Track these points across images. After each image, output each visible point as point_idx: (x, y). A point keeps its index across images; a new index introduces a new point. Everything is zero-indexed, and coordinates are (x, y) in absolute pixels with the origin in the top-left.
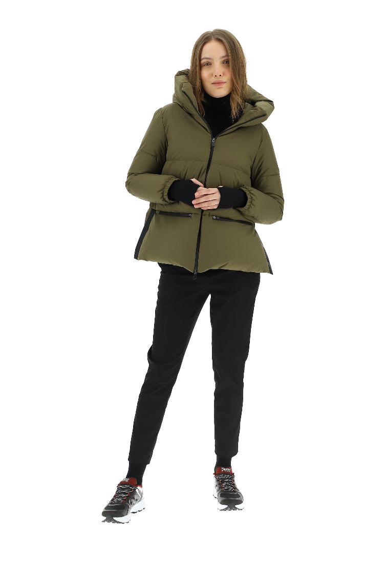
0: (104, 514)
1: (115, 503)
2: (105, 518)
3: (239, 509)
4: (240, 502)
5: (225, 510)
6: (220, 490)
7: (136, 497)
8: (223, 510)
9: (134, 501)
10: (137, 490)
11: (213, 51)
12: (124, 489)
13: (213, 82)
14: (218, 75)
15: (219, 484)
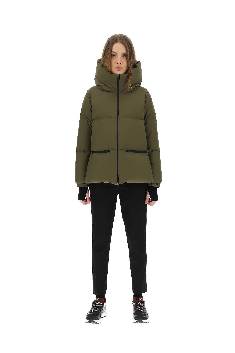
0: (87, 318)
1: (92, 312)
2: (89, 320)
3: (145, 323)
4: (146, 318)
5: (137, 322)
6: (135, 311)
7: (104, 308)
8: (136, 322)
9: (102, 311)
10: (104, 305)
11: (119, 48)
12: (97, 304)
13: (116, 67)
14: (119, 63)
15: (135, 307)
